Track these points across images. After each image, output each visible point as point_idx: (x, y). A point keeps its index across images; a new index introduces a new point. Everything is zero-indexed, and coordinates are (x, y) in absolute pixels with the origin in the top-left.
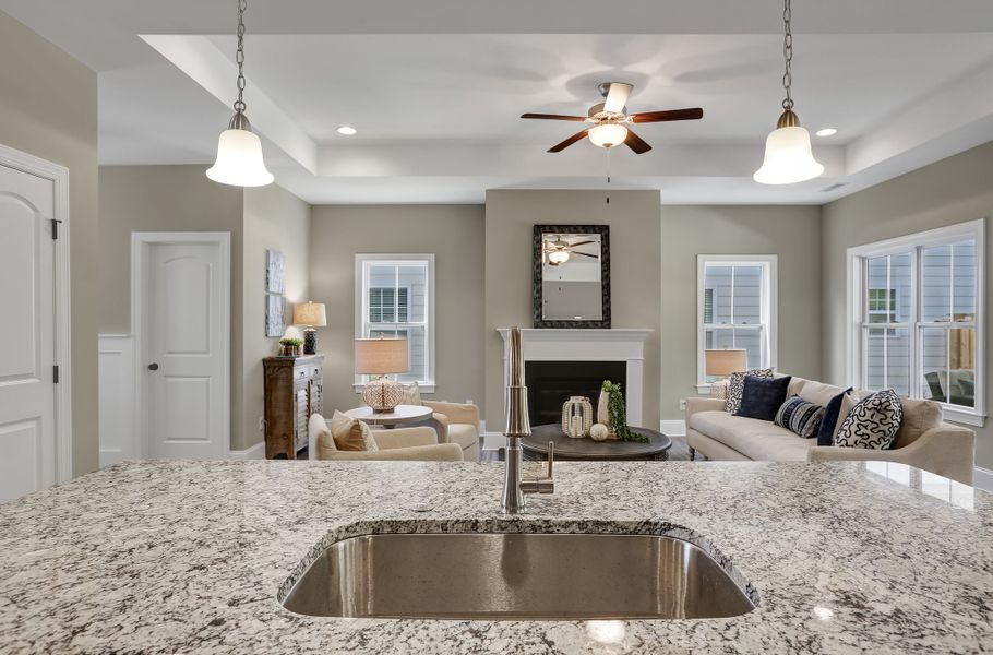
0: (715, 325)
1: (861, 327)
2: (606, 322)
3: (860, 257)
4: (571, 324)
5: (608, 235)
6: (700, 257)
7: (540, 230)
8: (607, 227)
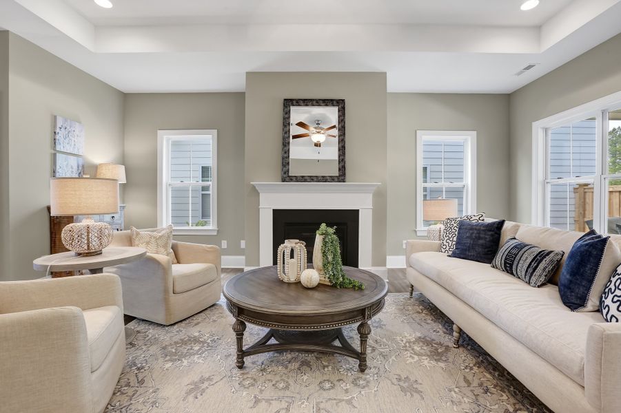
0: (429, 185)
1: (545, 183)
2: (342, 177)
3: (543, 128)
4: (312, 179)
5: (344, 108)
6: (418, 131)
7: (289, 103)
8: (343, 101)
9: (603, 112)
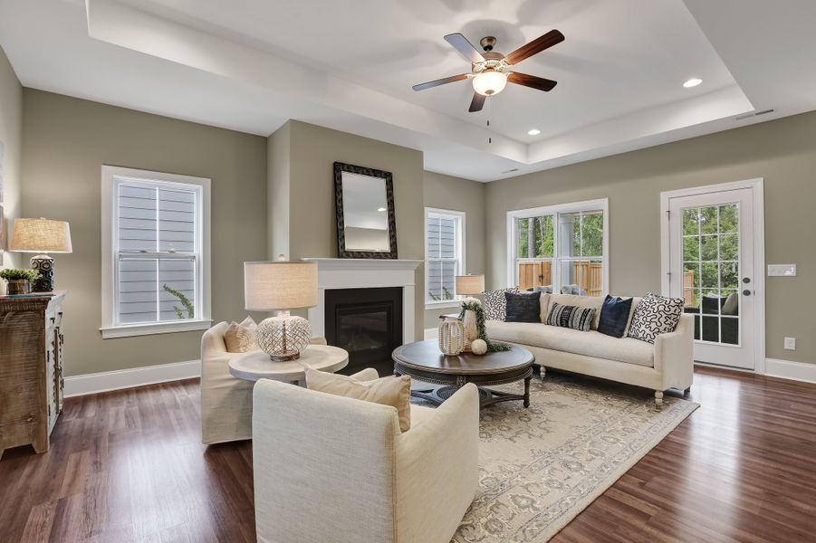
2: (394, 253)
5: (391, 182)
7: (340, 167)
8: (390, 174)
9: (558, 213)
